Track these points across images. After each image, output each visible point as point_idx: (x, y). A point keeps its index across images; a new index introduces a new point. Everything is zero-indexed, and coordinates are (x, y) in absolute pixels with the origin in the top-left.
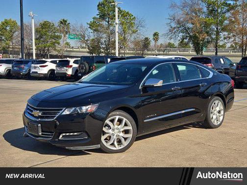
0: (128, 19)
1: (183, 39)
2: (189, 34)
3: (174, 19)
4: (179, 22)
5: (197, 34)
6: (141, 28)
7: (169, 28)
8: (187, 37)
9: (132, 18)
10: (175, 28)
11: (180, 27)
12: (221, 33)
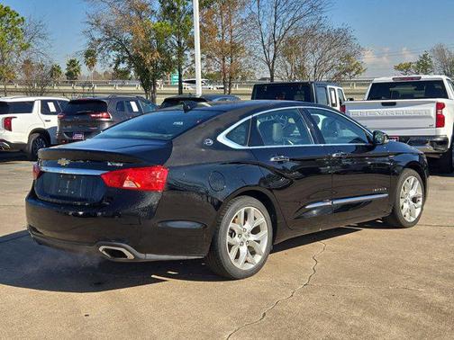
0: (8, 21)
1: (118, 63)
2: (128, 52)
3: (98, 23)
4: (107, 30)
5: (142, 54)
6: (40, 40)
7: (89, 39)
8: (124, 58)
9: (16, 18)
10: (100, 41)
11: (110, 39)
12: (185, 52)
